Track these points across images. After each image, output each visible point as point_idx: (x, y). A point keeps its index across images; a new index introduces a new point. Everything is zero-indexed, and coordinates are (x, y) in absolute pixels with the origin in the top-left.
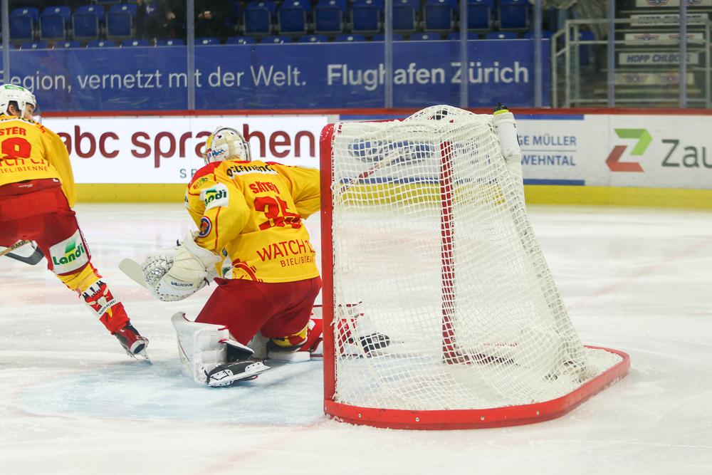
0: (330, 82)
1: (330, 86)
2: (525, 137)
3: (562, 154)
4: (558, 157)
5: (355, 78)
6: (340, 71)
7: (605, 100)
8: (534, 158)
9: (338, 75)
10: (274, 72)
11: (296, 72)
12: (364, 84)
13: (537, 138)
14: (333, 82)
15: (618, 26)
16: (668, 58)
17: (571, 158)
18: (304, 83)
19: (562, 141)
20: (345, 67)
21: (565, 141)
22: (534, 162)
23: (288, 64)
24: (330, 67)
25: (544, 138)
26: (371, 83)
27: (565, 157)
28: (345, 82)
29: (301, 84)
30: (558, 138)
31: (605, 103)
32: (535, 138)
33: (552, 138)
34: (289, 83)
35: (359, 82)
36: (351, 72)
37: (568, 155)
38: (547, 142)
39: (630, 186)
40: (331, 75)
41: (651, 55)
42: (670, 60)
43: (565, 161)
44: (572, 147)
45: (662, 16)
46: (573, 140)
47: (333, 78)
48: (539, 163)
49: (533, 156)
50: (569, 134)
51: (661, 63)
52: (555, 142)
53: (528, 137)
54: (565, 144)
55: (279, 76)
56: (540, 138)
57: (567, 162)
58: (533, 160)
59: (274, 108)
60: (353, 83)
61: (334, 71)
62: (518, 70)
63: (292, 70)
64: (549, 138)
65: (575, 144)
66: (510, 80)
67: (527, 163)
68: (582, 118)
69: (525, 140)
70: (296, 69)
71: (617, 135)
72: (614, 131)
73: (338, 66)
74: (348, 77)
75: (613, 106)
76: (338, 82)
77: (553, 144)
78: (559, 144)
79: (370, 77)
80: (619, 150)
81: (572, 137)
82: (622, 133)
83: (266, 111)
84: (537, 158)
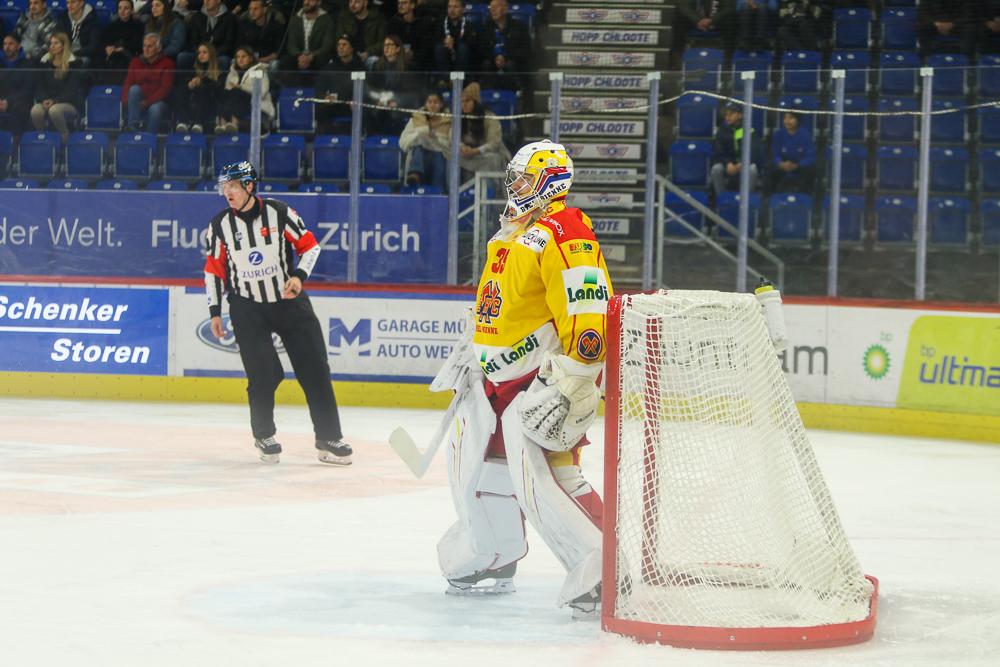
0: (155, 243)
1: (154, 248)
2: (433, 323)
5: (189, 238)
6: (169, 229)
8: (445, 350)
10: (79, 228)
11: (109, 229)
12: (200, 246)
13: (450, 324)
14: (159, 243)
18: (120, 244)
20: (175, 223)
23: (99, 218)
24: (156, 224)
25: (459, 324)
28: (175, 244)
29: (116, 244)
34: (100, 243)
35: (194, 244)
36: (183, 231)
40: (156, 234)
47: (159, 238)
49: (442, 348)
53: (437, 322)
55: (86, 232)
56: (454, 324)
58: (443, 352)
59: (95, 275)
60: (185, 245)
61: (161, 228)
62: (406, 234)
63: (104, 225)
66: (396, 248)
67: (435, 356)
69: (434, 327)
70: (109, 225)
73: (168, 223)
74: (179, 238)
76: (165, 243)
83: (87, 278)
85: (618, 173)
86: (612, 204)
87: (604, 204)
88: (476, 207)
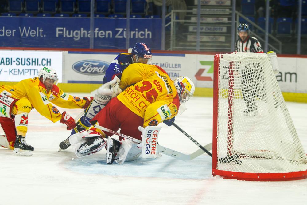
0: (57, 36)
1: (57, 37)
3: (174, 72)
4: (172, 73)
5: (69, 34)
6: (62, 30)
7: (195, 48)
9: (61, 32)
10: (30, 30)
11: (41, 31)
12: (73, 37)
13: (162, 64)
14: (59, 35)
15: (188, 13)
16: (212, 29)
17: (178, 74)
18: (45, 36)
19: (174, 66)
20: (65, 29)
21: (176, 66)
23: (37, 27)
24: (58, 29)
25: (165, 64)
26: (76, 37)
27: (175, 73)
28: (64, 36)
29: (43, 36)
30: (172, 65)
31: (195, 49)
33: (169, 64)
34: (38, 35)
35: (71, 36)
36: (67, 32)
37: (177, 72)
38: (167, 66)
39: (206, 88)
40: (58, 32)
41: (204, 27)
42: (213, 30)
43: (175, 75)
44: (179, 69)
45: (208, 9)
46: (179, 66)
50: (178, 63)
51: (209, 31)
52: (171, 66)
53: (158, 63)
54: (176, 67)
55: (33, 32)
57: (176, 76)
59: (36, 47)
60: (68, 36)
61: (59, 30)
62: (147, 32)
63: (39, 29)
64: (168, 64)
65: (180, 67)
66: (143, 37)
68: (184, 56)
70: (41, 29)
71: (200, 64)
72: (199, 62)
73: (62, 28)
74: (66, 34)
75: (199, 50)
76: (61, 36)
77: (170, 67)
78: (173, 67)
79: (77, 34)
80: (201, 71)
81: (179, 64)
82: (203, 63)
83: (33, 48)
85: (223, 10)
86: (220, 21)
87: (218, 21)
88: (172, 23)
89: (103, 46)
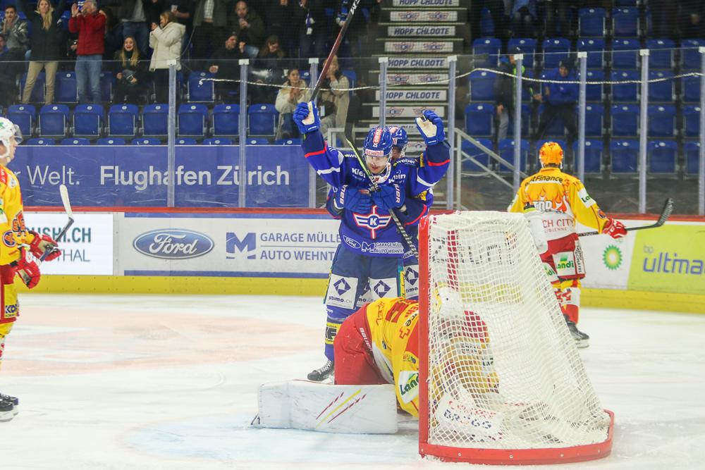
0: (102, 182)
1: (102, 186)
2: (300, 234)
4: (331, 253)
5: (127, 178)
6: (112, 172)
8: (308, 254)
9: (111, 175)
10: (49, 172)
11: (70, 173)
12: (134, 183)
13: (311, 235)
14: (105, 182)
18: (78, 183)
19: (334, 238)
20: (117, 168)
22: (308, 257)
23: (63, 165)
24: (103, 168)
25: (318, 235)
26: (140, 183)
28: (117, 183)
29: (75, 182)
30: (331, 236)
32: (309, 235)
33: (326, 235)
34: (64, 182)
35: (130, 182)
36: (122, 173)
38: (320, 239)
40: (103, 175)
47: (105, 178)
48: (313, 259)
49: (307, 252)
52: (328, 239)
53: (302, 234)
55: (54, 175)
56: (314, 235)
58: (306, 255)
60: (124, 183)
61: (106, 171)
62: (279, 173)
63: (67, 170)
64: (323, 235)
66: (272, 183)
67: (301, 258)
69: (300, 238)
70: (70, 169)
73: (112, 168)
74: (119, 178)
76: (110, 182)
77: (326, 241)
78: (332, 241)
79: (140, 178)
84: (311, 254)
87: (419, 149)
89: (193, 201)
